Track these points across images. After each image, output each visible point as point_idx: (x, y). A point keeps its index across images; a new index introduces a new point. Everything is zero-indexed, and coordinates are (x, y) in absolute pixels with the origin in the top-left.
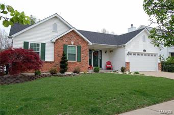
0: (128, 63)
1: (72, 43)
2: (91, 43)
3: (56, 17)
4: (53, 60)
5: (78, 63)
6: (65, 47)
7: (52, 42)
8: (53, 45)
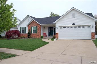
0: (57, 34)
1: (34, 25)
5: (36, 34)
6: (31, 27)
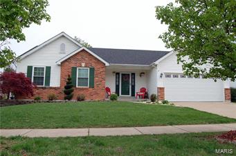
0: (161, 90)
1: (83, 65)
2: (107, 64)
3: (63, 36)
4: (59, 86)
5: (91, 89)
6: (74, 70)
7: (59, 65)
8: (60, 68)
